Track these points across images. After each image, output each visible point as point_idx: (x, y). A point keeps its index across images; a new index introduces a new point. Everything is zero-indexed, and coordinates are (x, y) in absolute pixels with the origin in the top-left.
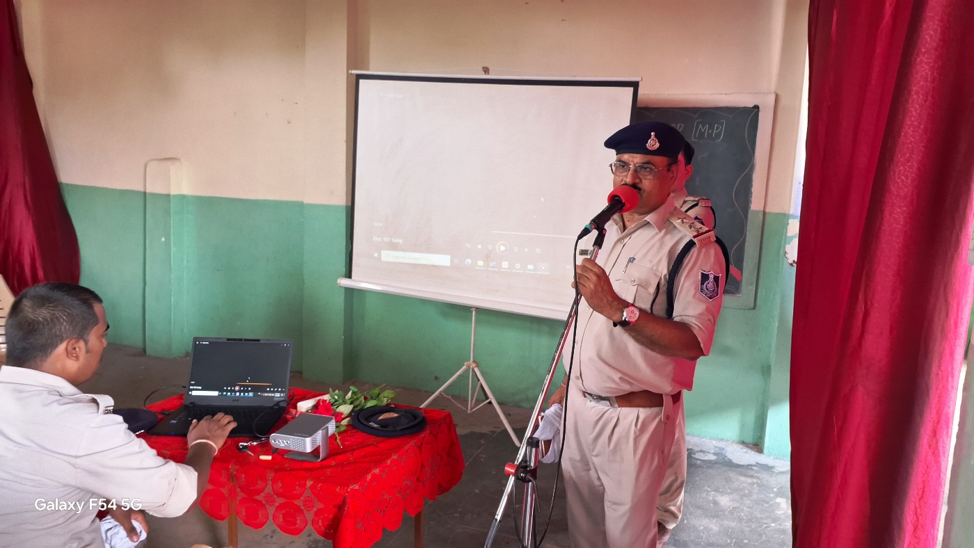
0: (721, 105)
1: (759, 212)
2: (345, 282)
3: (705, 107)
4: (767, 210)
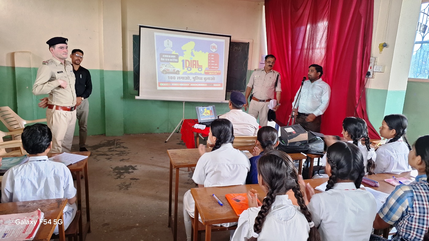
0: (240, 41)
4: (251, 70)
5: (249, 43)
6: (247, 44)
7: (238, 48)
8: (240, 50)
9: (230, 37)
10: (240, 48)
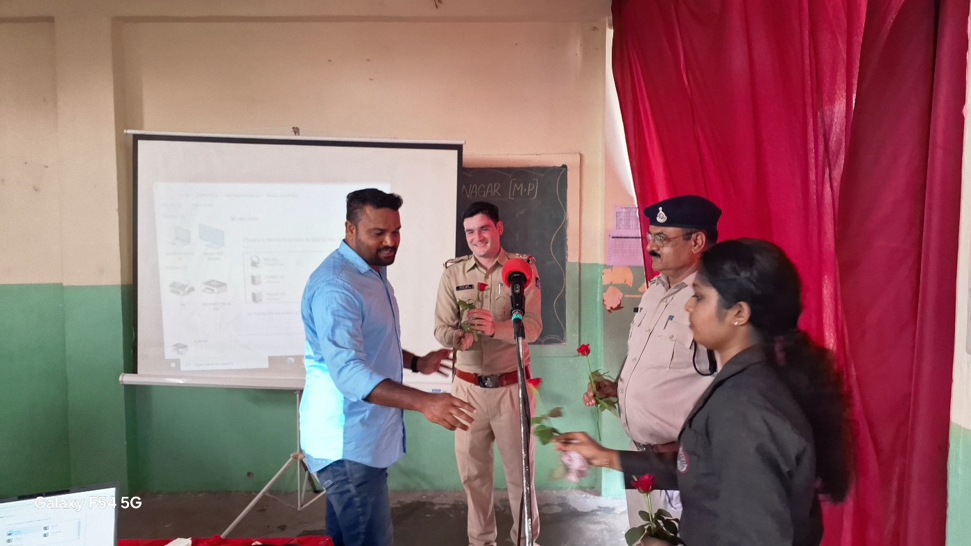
0: (532, 165)
1: (575, 263)
2: (128, 379)
3: (519, 166)
4: (582, 262)
5: (565, 166)
6: (560, 173)
7: (526, 186)
8: (532, 193)
9: (459, 148)
10: (534, 188)
